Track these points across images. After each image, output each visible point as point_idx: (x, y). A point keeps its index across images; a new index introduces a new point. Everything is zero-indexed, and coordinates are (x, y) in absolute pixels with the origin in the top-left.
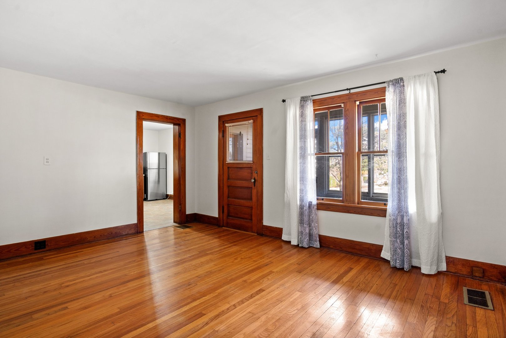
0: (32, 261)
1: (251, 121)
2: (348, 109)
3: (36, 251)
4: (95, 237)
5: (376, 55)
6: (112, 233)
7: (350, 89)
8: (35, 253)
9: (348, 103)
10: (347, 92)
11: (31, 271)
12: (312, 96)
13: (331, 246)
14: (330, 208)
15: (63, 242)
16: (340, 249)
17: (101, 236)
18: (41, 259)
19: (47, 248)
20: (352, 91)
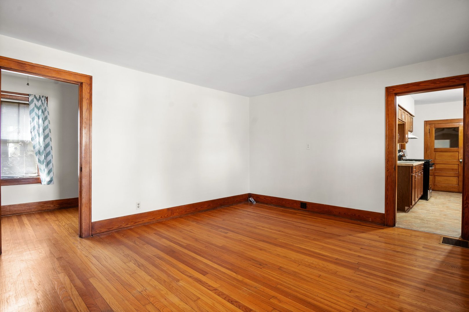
0: (291, 213)
3: (301, 209)
4: (339, 213)
6: (355, 215)
8: (300, 210)
11: (277, 217)
15: (316, 209)
17: (345, 214)
18: (295, 213)
19: (307, 209)
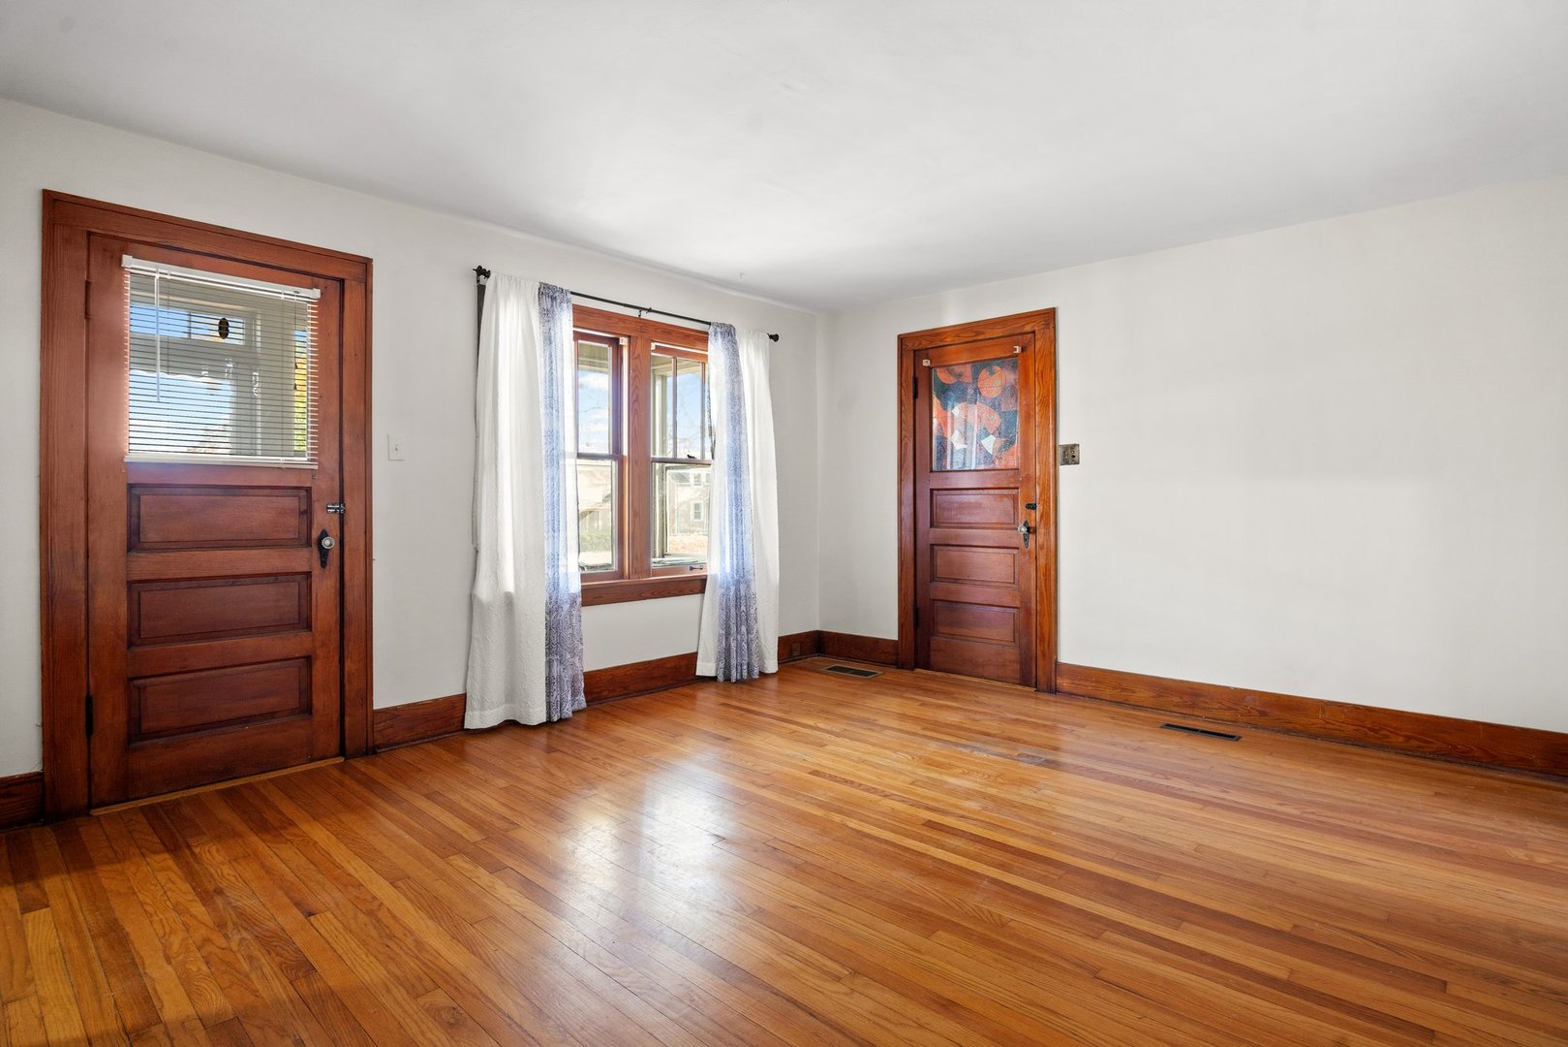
1: (316, 293)
2: (639, 356)
5: (741, 274)
7: (641, 309)
9: (639, 341)
10: (634, 313)
12: (572, 293)
13: (605, 693)
14: (601, 597)
16: (625, 692)
20: (645, 315)
